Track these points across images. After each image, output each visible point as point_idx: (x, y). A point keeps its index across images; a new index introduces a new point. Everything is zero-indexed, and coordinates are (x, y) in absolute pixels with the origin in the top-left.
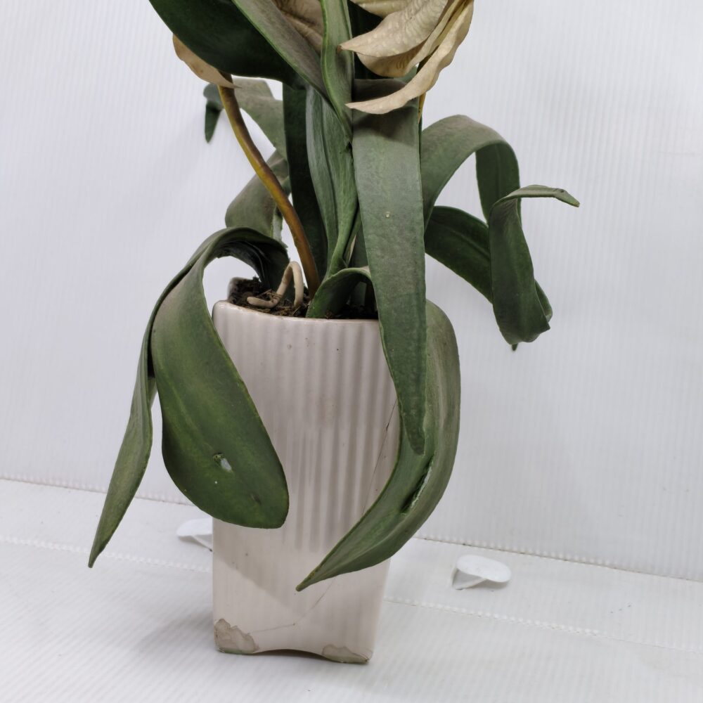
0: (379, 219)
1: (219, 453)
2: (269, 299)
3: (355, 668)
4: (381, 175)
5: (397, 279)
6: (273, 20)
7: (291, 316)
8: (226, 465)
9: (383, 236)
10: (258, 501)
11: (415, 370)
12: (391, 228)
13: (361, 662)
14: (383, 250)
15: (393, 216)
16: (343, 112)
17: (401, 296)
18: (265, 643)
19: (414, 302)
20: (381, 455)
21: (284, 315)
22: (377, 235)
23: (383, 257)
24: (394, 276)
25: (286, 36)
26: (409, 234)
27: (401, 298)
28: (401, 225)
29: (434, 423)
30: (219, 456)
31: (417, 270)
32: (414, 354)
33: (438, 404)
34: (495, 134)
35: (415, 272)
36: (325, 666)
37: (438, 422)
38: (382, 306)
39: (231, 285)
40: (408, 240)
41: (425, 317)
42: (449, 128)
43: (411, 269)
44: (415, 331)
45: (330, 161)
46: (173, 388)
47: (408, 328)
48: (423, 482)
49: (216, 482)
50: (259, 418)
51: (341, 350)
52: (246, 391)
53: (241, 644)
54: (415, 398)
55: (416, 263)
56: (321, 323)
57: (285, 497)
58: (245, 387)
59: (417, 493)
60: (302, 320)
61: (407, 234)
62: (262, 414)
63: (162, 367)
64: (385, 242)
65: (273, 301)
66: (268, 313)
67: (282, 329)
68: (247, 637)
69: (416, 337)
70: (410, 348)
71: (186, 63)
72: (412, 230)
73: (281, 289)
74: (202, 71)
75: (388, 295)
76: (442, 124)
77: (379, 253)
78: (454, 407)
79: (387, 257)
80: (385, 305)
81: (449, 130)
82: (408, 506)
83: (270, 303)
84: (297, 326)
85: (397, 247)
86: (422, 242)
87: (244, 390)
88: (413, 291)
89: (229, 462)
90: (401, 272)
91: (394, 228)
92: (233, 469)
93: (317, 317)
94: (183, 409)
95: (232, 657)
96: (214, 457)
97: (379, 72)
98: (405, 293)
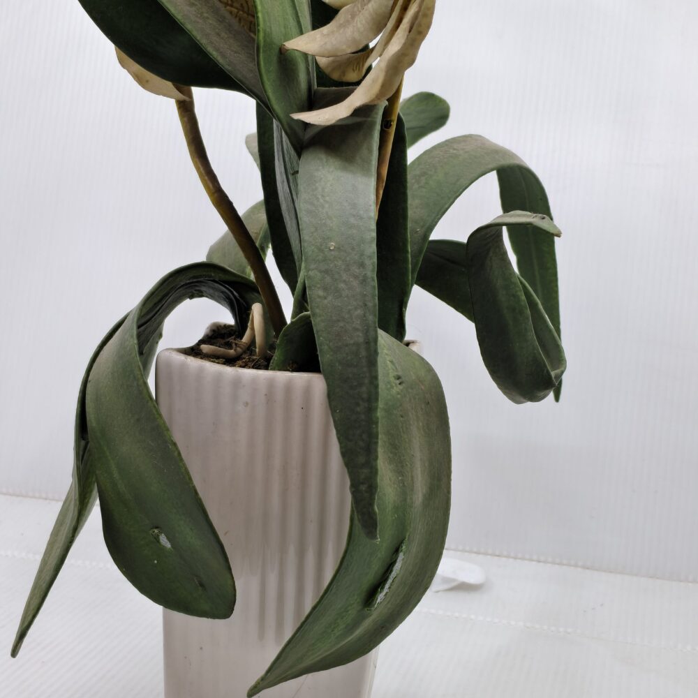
0: (322, 251)
1: (157, 528)
2: (231, 348)
4: (327, 198)
5: (341, 324)
6: (205, 15)
7: (249, 368)
8: (164, 540)
9: (326, 272)
10: (202, 585)
11: (364, 436)
12: (336, 262)
14: (325, 289)
15: (339, 248)
16: (288, 124)
17: (347, 345)
19: (363, 353)
21: (241, 367)
22: (321, 272)
23: (325, 298)
24: (339, 321)
25: (223, 34)
26: (357, 270)
27: (347, 348)
28: (348, 259)
29: (405, 500)
30: (156, 531)
31: (367, 314)
32: (363, 417)
33: (412, 477)
34: (513, 155)
35: (365, 316)
37: (411, 499)
38: (324, 357)
39: (208, 331)
40: (356, 277)
41: (377, 371)
42: (454, 149)
43: (359, 312)
44: (364, 389)
45: (291, 185)
46: (105, 449)
47: (355, 384)
48: (391, 571)
49: (156, 562)
50: (194, 487)
51: (306, 409)
52: (179, 454)
54: (366, 471)
55: (366, 305)
56: (282, 377)
57: (230, 582)
58: (177, 449)
59: (384, 585)
60: (261, 373)
61: (355, 270)
62: (197, 482)
63: (94, 425)
64: (328, 279)
65: (235, 350)
66: (222, 364)
67: (237, 383)
69: (365, 396)
70: (358, 409)
71: (129, 72)
72: (362, 265)
73: (247, 337)
74: (147, 81)
75: (331, 344)
76: (447, 145)
77: (321, 293)
78: (439, 480)
79: (330, 298)
80: (328, 356)
81: (455, 151)
82: (373, 600)
83: (231, 352)
84: (255, 379)
85: (342, 285)
86: (373, 280)
87: (176, 454)
88: (361, 340)
89: (168, 538)
90: (347, 316)
91: (340, 263)
92: (172, 546)
93: (280, 370)
94: (116, 475)
96: (151, 532)
97: (335, 76)
98: (352, 342)
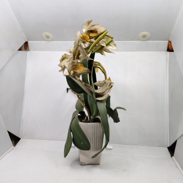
0: (102, 113)
3: (98, 165)
8: (82, 143)
10: (86, 147)
11: (107, 131)
13: (99, 164)
14: (103, 117)
17: (105, 123)
18: (86, 164)
20: (100, 139)
36: (95, 165)
49: (80, 145)
51: (95, 127)
53: (84, 164)
54: (108, 135)
56: (92, 123)
57: (90, 147)
67: (87, 125)
68: (84, 163)
69: (107, 127)
70: (107, 129)
72: (106, 114)
73: (86, 118)
83: (85, 121)
84: (89, 124)
90: (105, 120)
95: (83, 166)
96: (80, 142)
